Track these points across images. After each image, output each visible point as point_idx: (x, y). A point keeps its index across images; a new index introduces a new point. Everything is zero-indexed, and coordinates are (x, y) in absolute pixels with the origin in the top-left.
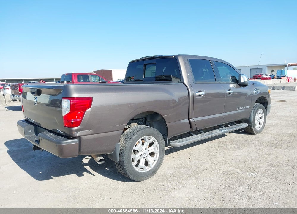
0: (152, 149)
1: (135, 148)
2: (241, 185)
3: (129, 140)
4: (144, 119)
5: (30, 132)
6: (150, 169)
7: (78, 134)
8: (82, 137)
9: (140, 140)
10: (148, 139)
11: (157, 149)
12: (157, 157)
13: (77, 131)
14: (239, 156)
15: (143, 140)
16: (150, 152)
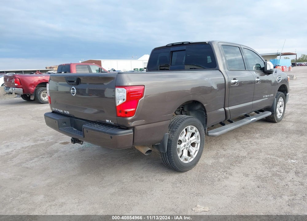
0: (193, 140)
1: (180, 138)
2: (288, 172)
3: (175, 130)
4: (181, 109)
5: (65, 124)
6: (192, 159)
7: (132, 124)
8: (136, 127)
9: (184, 130)
10: (191, 129)
11: (198, 140)
12: (198, 147)
13: (132, 121)
14: (271, 144)
15: (186, 130)
16: (192, 142)
